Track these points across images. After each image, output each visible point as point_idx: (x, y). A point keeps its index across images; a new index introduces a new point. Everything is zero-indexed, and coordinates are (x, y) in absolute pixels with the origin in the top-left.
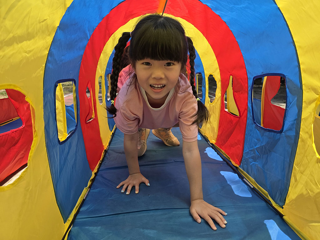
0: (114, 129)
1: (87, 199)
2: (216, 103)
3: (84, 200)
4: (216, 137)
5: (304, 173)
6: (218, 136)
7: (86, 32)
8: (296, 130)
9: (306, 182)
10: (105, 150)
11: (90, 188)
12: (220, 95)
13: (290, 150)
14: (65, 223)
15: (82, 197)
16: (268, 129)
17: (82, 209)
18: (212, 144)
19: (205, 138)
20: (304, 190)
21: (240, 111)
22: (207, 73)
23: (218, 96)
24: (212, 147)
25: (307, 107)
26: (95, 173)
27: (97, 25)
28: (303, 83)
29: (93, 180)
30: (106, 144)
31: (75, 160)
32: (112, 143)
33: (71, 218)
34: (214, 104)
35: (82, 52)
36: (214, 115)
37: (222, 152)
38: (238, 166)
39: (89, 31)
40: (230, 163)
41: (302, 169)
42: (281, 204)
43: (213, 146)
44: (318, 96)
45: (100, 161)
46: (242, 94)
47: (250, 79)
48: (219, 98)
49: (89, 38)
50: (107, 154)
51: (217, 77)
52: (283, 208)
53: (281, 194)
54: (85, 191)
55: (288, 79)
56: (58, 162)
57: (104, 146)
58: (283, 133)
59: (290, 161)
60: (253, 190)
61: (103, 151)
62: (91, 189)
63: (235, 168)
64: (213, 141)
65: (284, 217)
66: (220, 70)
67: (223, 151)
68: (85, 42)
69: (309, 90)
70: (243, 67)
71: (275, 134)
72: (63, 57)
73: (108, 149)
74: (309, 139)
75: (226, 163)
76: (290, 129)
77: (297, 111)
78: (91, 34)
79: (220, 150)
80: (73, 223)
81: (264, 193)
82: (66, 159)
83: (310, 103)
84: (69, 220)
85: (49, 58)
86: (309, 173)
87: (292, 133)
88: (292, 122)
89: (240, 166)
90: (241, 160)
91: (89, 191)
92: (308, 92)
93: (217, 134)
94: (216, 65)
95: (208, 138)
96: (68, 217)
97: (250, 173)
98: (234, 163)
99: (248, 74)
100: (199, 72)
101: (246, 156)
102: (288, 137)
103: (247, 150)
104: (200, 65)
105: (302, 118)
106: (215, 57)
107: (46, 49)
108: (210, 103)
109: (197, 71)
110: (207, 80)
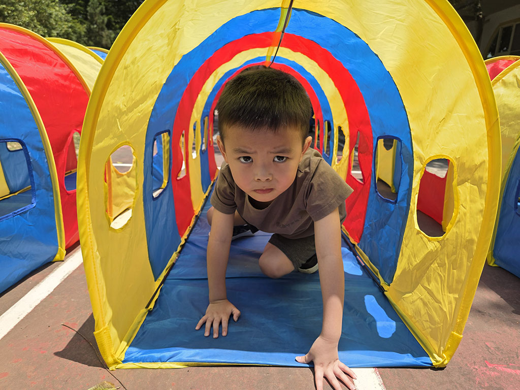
0: (208, 191)
1: (177, 264)
2: (343, 164)
3: (173, 264)
5: (408, 246)
7: (186, 77)
8: (407, 199)
9: (409, 256)
10: (196, 216)
12: (348, 153)
13: (401, 223)
14: (155, 282)
15: (172, 261)
16: (386, 200)
17: (172, 272)
20: (407, 264)
21: (364, 175)
22: (336, 123)
23: (345, 155)
26: (185, 239)
27: (199, 68)
29: (183, 246)
30: (197, 209)
32: (205, 208)
33: (161, 278)
34: (340, 166)
35: (179, 100)
38: (356, 244)
39: (189, 76)
40: (348, 240)
41: (407, 241)
42: (389, 282)
44: (422, 165)
45: (189, 227)
46: (366, 155)
47: (374, 138)
48: (346, 158)
50: (199, 220)
52: (389, 285)
53: (390, 271)
55: (404, 144)
57: (194, 211)
58: (397, 204)
60: (364, 268)
61: (194, 217)
62: (181, 255)
63: (352, 246)
65: (385, 293)
66: (349, 122)
70: (369, 123)
72: (163, 109)
73: (200, 215)
75: (344, 240)
76: (403, 200)
77: (409, 179)
78: (191, 78)
80: (163, 282)
81: (375, 271)
84: (159, 280)
85: (153, 112)
86: (411, 246)
87: (405, 204)
88: (405, 192)
89: (358, 245)
90: (361, 237)
91: (179, 257)
92: (417, 161)
96: (159, 276)
97: (366, 250)
98: (352, 241)
99: (373, 133)
100: (327, 119)
101: (366, 232)
102: (401, 208)
103: (367, 225)
104: (328, 111)
105: (413, 187)
106: (343, 105)
107: (152, 105)
108: (336, 163)
109: (326, 118)
110: (336, 133)
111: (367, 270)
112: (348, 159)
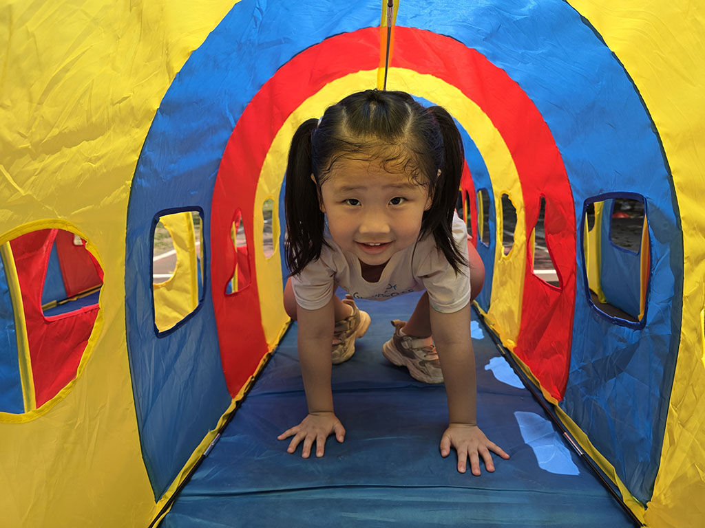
1: (211, 456)
2: (516, 257)
3: (204, 457)
4: (516, 333)
5: (688, 426)
6: (521, 330)
7: (226, 113)
8: (672, 322)
9: (692, 447)
10: (270, 354)
11: (221, 434)
12: (524, 238)
13: (661, 369)
14: (157, 503)
15: (199, 451)
16: (616, 320)
17: (195, 477)
18: (506, 349)
19: (492, 336)
20: (689, 465)
21: (562, 275)
22: (498, 190)
23: (519, 241)
24: (504, 356)
25: (692, 270)
26: (237, 402)
27: (250, 99)
28: (681, 216)
29: (231, 417)
30: (272, 342)
31: (194, 371)
32: (286, 339)
34: (511, 260)
35: (218, 154)
36: (512, 284)
37: (524, 369)
38: (556, 403)
39: (231, 111)
40: (538, 394)
41: (683, 414)
42: (644, 497)
43: (507, 355)
45: (251, 377)
46: (563, 237)
47: (579, 203)
48: (522, 245)
49: (234, 125)
51: (518, 200)
52: (646, 507)
53: (643, 473)
54: (209, 439)
55: (652, 205)
56: (150, 374)
57: (267, 345)
58: (646, 330)
59: (661, 394)
60: (583, 461)
61: (265, 357)
62: (224, 434)
63: (548, 407)
64: (510, 344)
66: (522, 183)
67: (526, 366)
68: (225, 135)
69: (693, 232)
70: (563, 177)
71: (632, 330)
72: (173, 165)
73: (276, 352)
74: (697, 345)
75: (530, 394)
76: (660, 321)
77: (674, 280)
78: (238, 117)
79: (521, 365)
81: (605, 469)
82: (170, 368)
83: (697, 261)
85: (142, 168)
86: (698, 425)
87: (666, 331)
88: (664, 305)
89: (560, 405)
90: (565, 389)
91: (218, 440)
92: (692, 235)
93: (519, 327)
94: (514, 173)
95: (499, 335)
96: (165, 490)
97: (580, 420)
98: (547, 395)
99: (574, 194)
100: (482, 187)
101: (575, 381)
102: (656, 338)
103: (575, 366)
104: (483, 173)
105: (684, 294)
106: (510, 156)
107: (134, 151)
108: (503, 256)
109: (479, 185)
110: (499, 205)
111: (589, 464)
112: (524, 247)
